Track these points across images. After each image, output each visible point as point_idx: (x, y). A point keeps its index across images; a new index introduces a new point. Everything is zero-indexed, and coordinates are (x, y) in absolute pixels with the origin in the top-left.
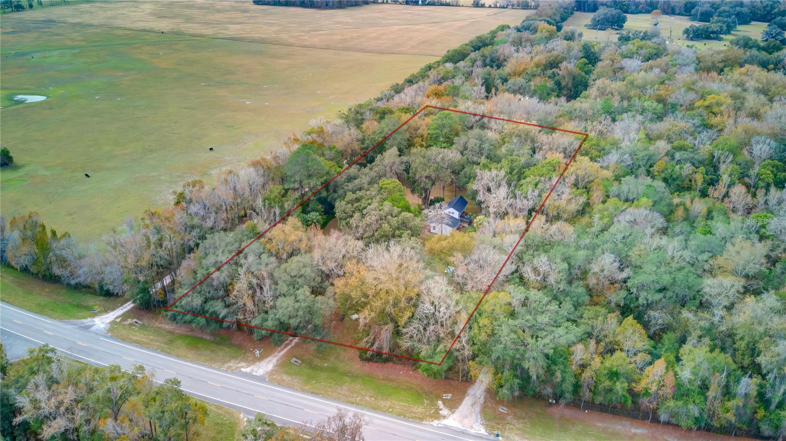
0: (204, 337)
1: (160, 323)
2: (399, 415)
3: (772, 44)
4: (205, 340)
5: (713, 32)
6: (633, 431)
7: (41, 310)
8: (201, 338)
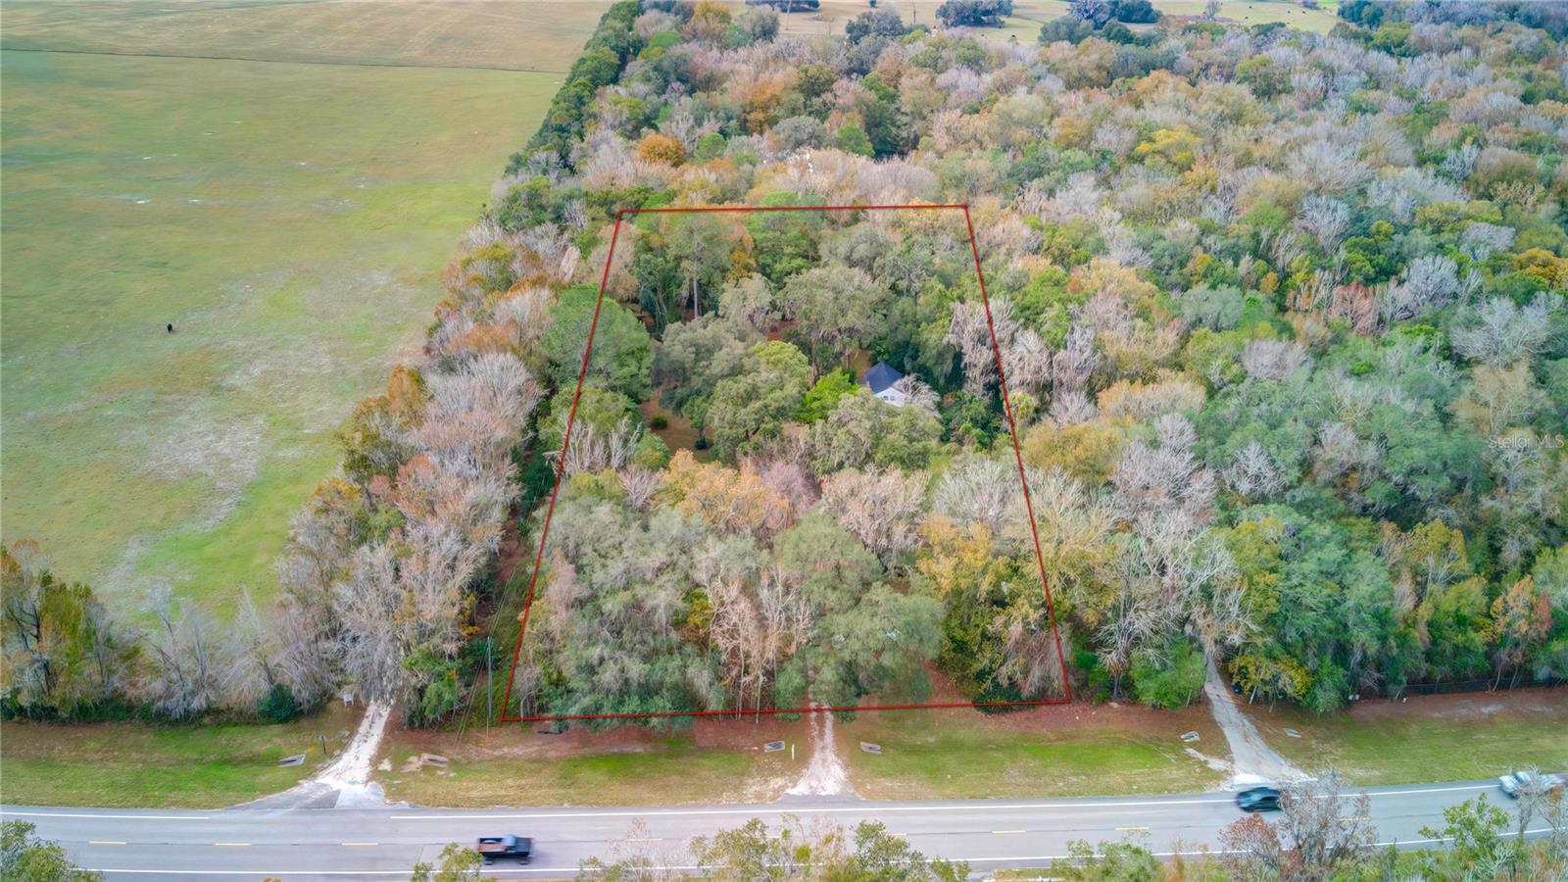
0: (626, 750)
1: (494, 747)
2: (1159, 792)
3: (1115, 30)
4: (635, 755)
5: (987, 13)
6: (1485, 710)
7: (137, 795)
8: (623, 756)
